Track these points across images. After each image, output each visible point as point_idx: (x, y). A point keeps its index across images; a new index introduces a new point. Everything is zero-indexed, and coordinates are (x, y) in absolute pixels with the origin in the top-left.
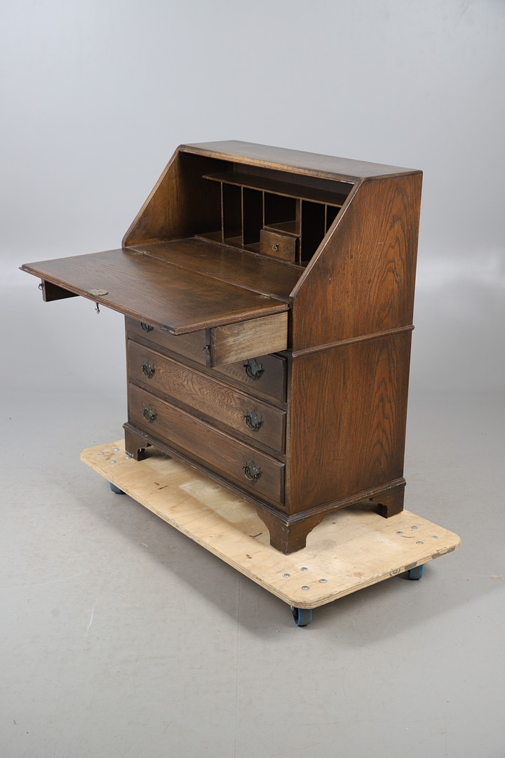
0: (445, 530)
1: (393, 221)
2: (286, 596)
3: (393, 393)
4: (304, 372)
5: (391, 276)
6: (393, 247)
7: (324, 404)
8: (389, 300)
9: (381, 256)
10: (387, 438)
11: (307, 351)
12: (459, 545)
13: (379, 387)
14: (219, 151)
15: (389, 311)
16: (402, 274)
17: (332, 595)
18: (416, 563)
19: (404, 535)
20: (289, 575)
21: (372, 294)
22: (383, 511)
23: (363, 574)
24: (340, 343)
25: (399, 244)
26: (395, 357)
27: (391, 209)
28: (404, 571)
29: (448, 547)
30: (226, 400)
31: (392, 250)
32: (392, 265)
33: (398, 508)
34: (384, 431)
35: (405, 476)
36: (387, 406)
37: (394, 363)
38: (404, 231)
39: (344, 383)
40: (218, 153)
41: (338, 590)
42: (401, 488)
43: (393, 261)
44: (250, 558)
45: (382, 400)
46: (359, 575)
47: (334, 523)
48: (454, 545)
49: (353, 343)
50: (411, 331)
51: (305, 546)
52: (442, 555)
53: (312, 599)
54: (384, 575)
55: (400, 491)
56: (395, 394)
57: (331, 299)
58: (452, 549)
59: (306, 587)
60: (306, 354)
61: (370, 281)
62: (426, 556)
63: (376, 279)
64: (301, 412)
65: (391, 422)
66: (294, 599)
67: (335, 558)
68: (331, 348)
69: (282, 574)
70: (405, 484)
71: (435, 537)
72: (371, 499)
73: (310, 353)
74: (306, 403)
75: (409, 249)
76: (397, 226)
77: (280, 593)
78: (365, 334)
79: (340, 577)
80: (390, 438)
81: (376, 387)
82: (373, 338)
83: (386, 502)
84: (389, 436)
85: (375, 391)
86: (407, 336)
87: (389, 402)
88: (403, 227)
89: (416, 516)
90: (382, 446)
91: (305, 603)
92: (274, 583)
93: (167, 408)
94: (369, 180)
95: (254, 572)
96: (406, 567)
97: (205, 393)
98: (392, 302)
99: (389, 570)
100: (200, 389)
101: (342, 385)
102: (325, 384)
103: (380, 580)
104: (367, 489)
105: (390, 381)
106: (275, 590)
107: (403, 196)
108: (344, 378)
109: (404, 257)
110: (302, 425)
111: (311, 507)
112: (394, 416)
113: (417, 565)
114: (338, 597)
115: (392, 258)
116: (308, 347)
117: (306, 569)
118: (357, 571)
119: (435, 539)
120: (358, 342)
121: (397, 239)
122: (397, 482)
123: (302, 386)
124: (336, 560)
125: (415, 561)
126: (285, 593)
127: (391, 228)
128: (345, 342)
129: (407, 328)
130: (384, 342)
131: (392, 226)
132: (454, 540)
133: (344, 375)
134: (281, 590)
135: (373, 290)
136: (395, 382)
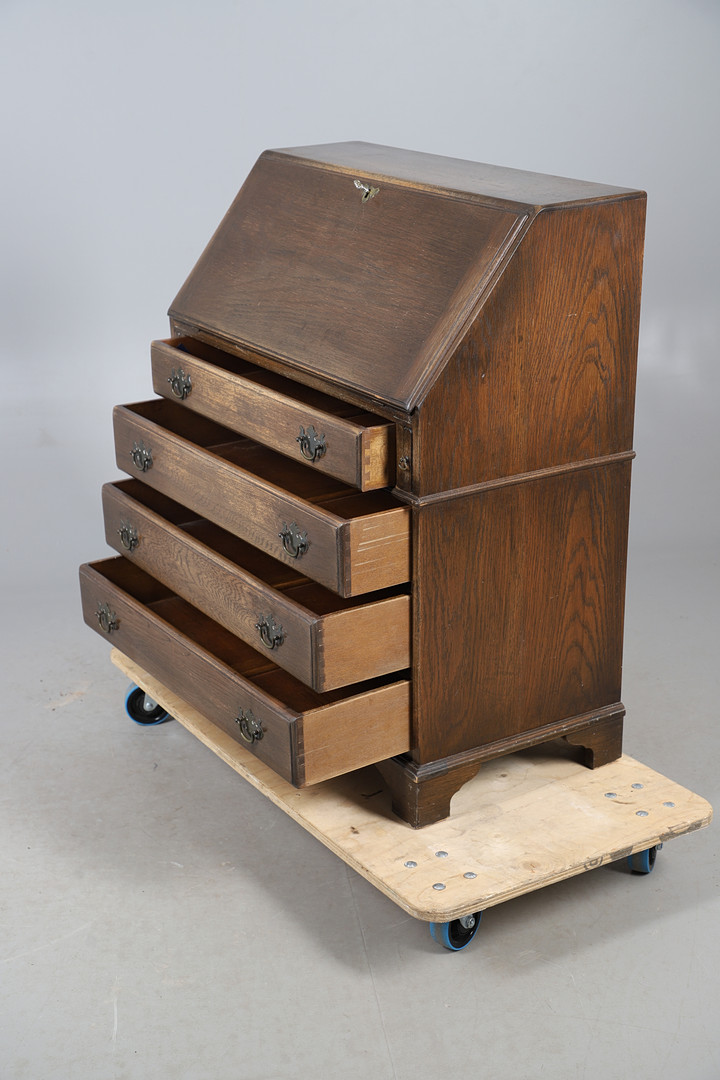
0: (688, 793)
1: (595, 277)
2: (405, 900)
3: (600, 563)
4: (440, 530)
5: (592, 369)
6: (595, 322)
7: (476, 581)
8: (589, 410)
9: (573, 337)
10: (591, 638)
11: (444, 495)
12: (709, 818)
13: (574, 554)
14: (322, 160)
15: (590, 428)
16: (612, 366)
17: (481, 901)
18: (631, 848)
19: (617, 798)
20: (415, 864)
21: (559, 400)
22: (586, 758)
23: (539, 865)
24: (502, 482)
25: (606, 316)
26: (602, 503)
27: (591, 257)
28: (610, 861)
29: (689, 822)
30: (233, 595)
31: (593, 327)
32: (594, 351)
33: (612, 753)
34: (584, 626)
35: (624, 699)
36: (590, 585)
37: (600, 514)
38: (614, 295)
39: (513, 547)
40: (321, 163)
41: (492, 892)
42: (618, 719)
43: (596, 344)
44: (356, 832)
45: (580, 574)
46: (532, 866)
47: (504, 776)
48: (700, 818)
49: (526, 482)
50: (629, 460)
51: (448, 815)
52: (677, 835)
53: (446, 906)
54: (574, 867)
55: (615, 724)
56: (603, 565)
57: (486, 409)
58: (697, 826)
59: (441, 885)
60: (443, 501)
61: (554, 379)
62: (649, 837)
63: (565, 375)
64: (436, 596)
65: (597, 609)
66: (418, 905)
67: (496, 837)
68: (487, 490)
69: (404, 861)
70: (624, 713)
71: (670, 804)
72: (564, 737)
73: (450, 500)
74: (445, 581)
75: (623, 324)
76: (602, 284)
77: (395, 893)
78: (546, 466)
79: (500, 868)
80: (595, 637)
81: (568, 554)
82: (562, 473)
83: (592, 743)
84: (594, 634)
85: (567, 560)
86: (623, 469)
87: (594, 577)
88: (612, 288)
89: (642, 766)
90: (582, 650)
91: (433, 914)
92: (388, 877)
93: (131, 612)
94: (550, 210)
95: (359, 857)
96: (613, 855)
97: (206, 581)
98: (595, 414)
99: (583, 860)
100: (198, 574)
101: (508, 551)
102: (479, 548)
103: (566, 876)
104: (556, 720)
105: (595, 543)
106: (388, 888)
107: (612, 236)
108: (511, 540)
109: (615, 338)
110: (439, 616)
111: (458, 750)
112: (602, 600)
113: (634, 852)
114: (492, 904)
115: (593, 339)
116: (446, 488)
117: (444, 853)
118: (527, 859)
119: (669, 808)
120: (535, 480)
121: (602, 308)
122: (609, 710)
123: (437, 553)
124: (498, 840)
125: (630, 844)
126: (404, 895)
127: (590, 289)
128: (511, 479)
129: (623, 455)
130: (581, 480)
131: (593, 286)
132: (701, 810)
133: (512, 536)
134: (398, 889)
135: (560, 394)
136: (603, 546)
